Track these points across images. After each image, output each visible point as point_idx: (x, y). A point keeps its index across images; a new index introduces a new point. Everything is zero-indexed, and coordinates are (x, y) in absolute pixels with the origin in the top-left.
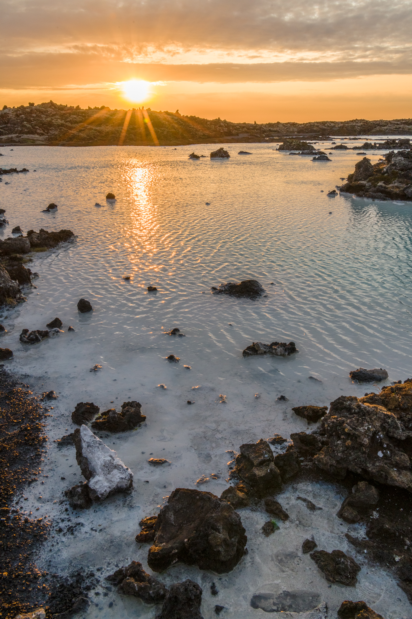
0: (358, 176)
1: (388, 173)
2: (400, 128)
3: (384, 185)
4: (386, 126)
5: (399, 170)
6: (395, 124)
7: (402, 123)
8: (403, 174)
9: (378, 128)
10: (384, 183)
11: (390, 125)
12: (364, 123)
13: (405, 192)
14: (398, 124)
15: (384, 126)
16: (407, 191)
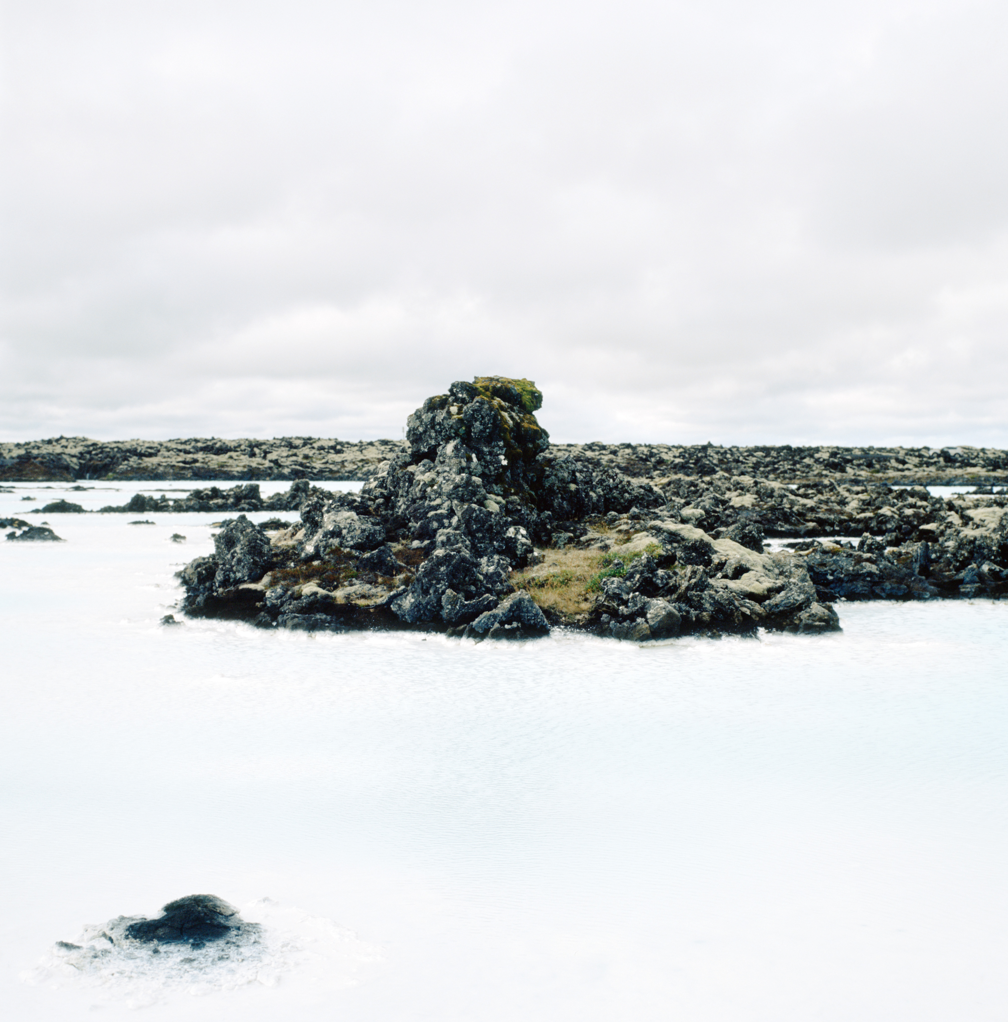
0: (231, 570)
1: (322, 559)
2: (195, 461)
3: (322, 592)
4: (155, 455)
5: (352, 547)
6: (180, 451)
7: (198, 450)
8: (368, 559)
9: (133, 461)
10: (319, 585)
11: (167, 454)
12: (88, 446)
13: (394, 608)
14: (187, 452)
15: (150, 455)
16: (400, 606)
